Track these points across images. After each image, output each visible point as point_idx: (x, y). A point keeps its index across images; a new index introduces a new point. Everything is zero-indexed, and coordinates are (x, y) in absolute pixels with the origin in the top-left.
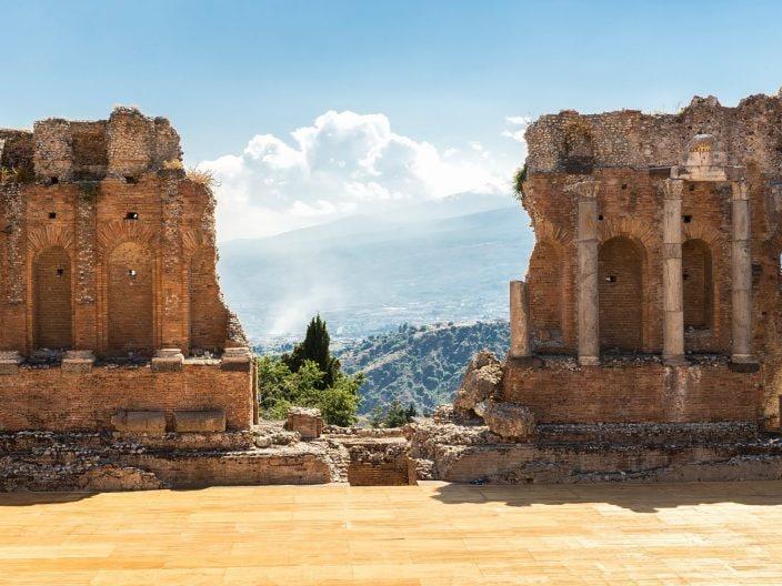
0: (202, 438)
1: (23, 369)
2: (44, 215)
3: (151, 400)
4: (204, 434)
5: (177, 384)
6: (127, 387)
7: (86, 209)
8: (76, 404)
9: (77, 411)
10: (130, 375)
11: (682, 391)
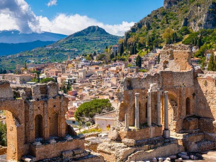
0: (79, 155)
1: (43, 145)
2: (37, 108)
3: (68, 148)
4: (80, 154)
5: (72, 144)
6: (63, 146)
7: (46, 106)
8: (53, 152)
9: (53, 153)
10: (63, 143)
11: (152, 132)
